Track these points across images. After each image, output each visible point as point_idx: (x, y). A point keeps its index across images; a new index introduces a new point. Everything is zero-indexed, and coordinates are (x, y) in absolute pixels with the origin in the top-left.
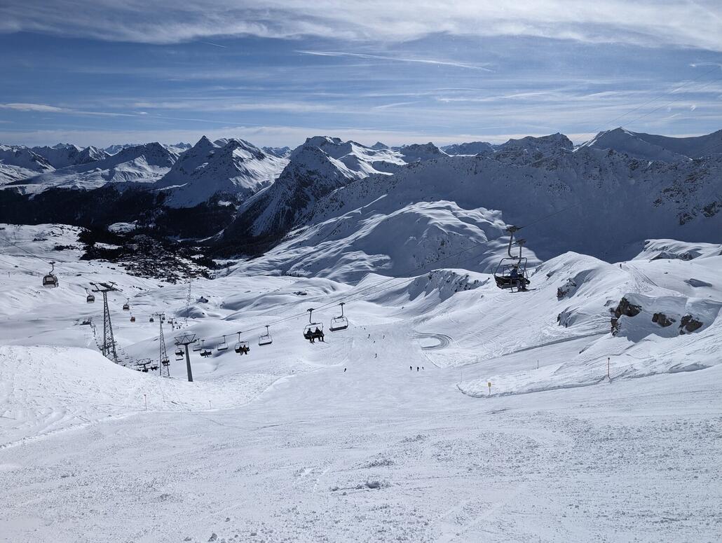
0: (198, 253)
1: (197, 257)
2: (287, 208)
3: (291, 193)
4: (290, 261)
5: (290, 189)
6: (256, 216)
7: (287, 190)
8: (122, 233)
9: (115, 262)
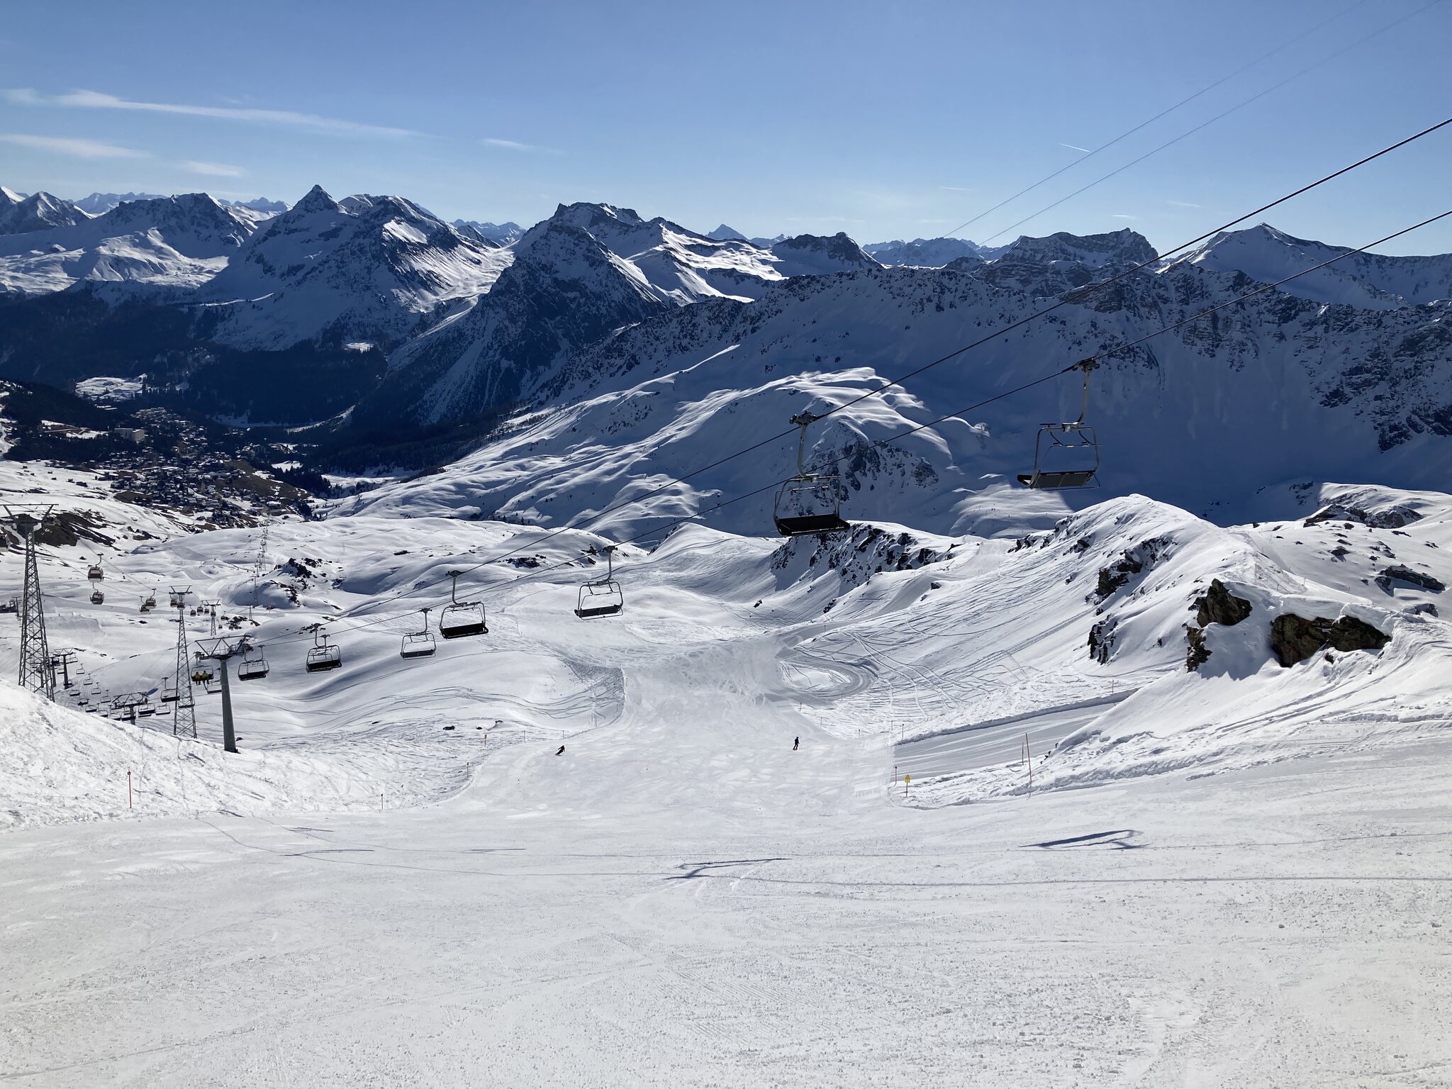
0: (290, 458)
1: (285, 467)
2: (505, 364)
3: (514, 331)
4: (504, 486)
5: (513, 320)
6: (431, 379)
7: (506, 323)
8: (109, 401)
9: (87, 468)
